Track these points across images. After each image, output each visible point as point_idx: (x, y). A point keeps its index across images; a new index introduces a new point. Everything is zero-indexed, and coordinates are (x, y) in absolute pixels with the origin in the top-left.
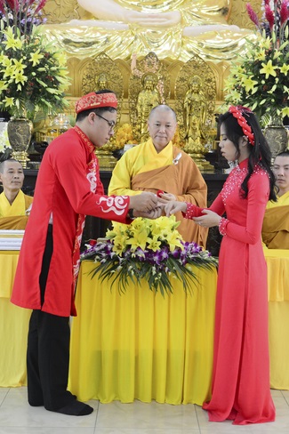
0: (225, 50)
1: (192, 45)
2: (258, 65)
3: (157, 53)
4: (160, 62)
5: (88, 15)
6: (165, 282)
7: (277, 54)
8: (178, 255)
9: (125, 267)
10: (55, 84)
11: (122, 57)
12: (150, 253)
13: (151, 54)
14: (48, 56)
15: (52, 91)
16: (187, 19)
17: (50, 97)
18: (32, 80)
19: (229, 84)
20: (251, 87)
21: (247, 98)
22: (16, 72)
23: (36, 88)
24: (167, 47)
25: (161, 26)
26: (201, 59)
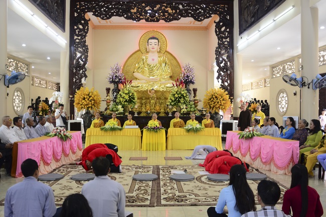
0: (171, 87)
1: (163, 86)
2: (174, 95)
4: (155, 91)
6: (157, 131)
7: (178, 93)
8: (159, 128)
9: (151, 129)
10: (134, 99)
11: (146, 90)
12: (154, 127)
13: (153, 89)
14: (133, 94)
16: (161, 80)
17: (134, 102)
19: (169, 98)
20: (173, 99)
21: (172, 101)
22: (127, 97)
23: (131, 100)
24: (156, 87)
25: (155, 81)
26: (165, 90)
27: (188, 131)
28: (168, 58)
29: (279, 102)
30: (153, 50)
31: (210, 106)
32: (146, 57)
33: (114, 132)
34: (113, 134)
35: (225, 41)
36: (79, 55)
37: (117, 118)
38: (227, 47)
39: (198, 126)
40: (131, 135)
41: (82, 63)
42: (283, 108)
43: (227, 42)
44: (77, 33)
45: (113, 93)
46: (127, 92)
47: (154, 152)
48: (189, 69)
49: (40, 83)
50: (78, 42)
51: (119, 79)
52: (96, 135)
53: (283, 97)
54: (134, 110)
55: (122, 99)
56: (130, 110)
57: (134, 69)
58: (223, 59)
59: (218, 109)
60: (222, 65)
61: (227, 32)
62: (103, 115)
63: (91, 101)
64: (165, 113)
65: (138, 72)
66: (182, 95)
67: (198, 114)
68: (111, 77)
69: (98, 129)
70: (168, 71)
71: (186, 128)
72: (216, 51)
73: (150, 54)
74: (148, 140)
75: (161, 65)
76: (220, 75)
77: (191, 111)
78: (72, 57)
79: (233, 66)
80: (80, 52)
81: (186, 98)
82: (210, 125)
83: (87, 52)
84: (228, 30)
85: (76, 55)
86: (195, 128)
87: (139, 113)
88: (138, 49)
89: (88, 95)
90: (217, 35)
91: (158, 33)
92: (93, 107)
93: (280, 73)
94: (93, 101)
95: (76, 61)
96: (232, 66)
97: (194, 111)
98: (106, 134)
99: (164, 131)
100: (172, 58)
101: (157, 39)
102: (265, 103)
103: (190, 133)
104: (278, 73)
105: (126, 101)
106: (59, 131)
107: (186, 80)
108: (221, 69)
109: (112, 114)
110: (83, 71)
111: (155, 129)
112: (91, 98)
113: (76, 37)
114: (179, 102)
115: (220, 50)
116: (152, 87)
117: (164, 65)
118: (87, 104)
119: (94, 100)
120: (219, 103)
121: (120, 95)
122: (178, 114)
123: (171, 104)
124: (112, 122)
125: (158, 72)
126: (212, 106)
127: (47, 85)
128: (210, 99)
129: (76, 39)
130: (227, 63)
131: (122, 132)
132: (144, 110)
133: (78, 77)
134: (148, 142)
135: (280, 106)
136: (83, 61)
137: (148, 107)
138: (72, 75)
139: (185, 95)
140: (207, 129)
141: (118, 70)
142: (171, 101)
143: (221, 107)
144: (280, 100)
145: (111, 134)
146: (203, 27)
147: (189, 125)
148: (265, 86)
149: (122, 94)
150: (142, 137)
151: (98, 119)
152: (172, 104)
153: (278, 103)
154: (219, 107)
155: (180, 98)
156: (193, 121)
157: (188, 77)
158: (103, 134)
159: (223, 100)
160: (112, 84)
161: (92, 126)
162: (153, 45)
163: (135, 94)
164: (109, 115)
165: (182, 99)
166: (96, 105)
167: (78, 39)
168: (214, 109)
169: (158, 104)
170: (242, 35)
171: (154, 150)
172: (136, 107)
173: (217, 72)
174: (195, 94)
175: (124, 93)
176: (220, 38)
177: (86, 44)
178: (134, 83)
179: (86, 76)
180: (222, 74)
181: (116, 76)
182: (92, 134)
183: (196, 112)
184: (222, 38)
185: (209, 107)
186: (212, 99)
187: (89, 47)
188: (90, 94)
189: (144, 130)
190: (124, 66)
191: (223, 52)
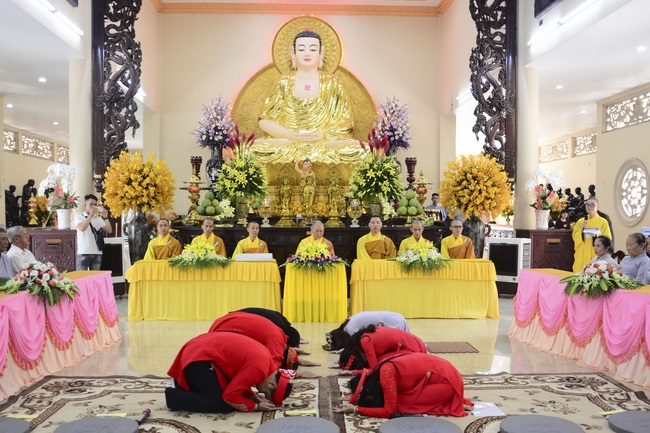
0: (352, 156)
1: (332, 153)
2: (365, 172)
3: (310, 158)
4: (313, 164)
5: (266, 135)
6: (323, 270)
7: (375, 166)
8: (328, 260)
9: (306, 264)
10: (261, 183)
11: (289, 162)
12: (317, 258)
13: (307, 160)
14: (257, 169)
15: (260, 187)
16: (328, 136)
17: (259, 191)
18: (250, 181)
19: (351, 181)
20: (363, 183)
21: (360, 188)
22: (242, 178)
23: (252, 186)
24: (316, 154)
25: (312, 141)
26: (337, 161)
27: (408, 267)
28: (344, 85)
29: (623, 191)
30: (307, 63)
31: (459, 201)
32: (290, 80)
33: (205, 271)
34: (204, 278)
35: (496, 34)
36: (116, 68)
37: (217, 232)
38: (499, 50)
39: (434, 254)
40: (253, 279)
41: (125, 89)
42: (634, 207)
43: (501, 35)
44: (112, 10)
45: (210, 170)
46: (241, 164)
47: (316, 324)
48: (396, 112)
49: (36, 148)
50: (115, 36)
51: (223, 135)
52: (158, 280)
53: (634, 179)
54: (261, 211)
55: (228, 184)
56: (251, 212)
57: (261, 111)
58: (491, 81)
59: (480, 208)
60: (487, 95)
61: (500, 9)
62: (181, 224)
63: (147, 188)
64: (341, 219)
65: (271, 118)
66: (387, 173)
67: (428, 221)
68: (204, 130)
69: (164, 263)
70: (344, 115)
71: (402, 258)
72: (472, 58)
73: (298, 73)
74: (300, 293)
75: (326, 102)
76: (481, 120)
77: (408, 214)
78: (98, 74)
79: (516, 99)
80: (121, 61)
81: (396, 181)
82: (463, 250)
83: (138, 61)
84: (503, 4)
85: (109, 69)
86: (425, 259)
87: (274, 219)
88: (271, 61)
89: (141, 171)
90: (474, 17)
91: (318, 23)
92: (153, 203)
93: (628, 119)
94: (152, 189)
95: (110, 86)
96: (514, 101)
97: (418, 214)
98: (184, 276)
99: (341, 268)
100: (353, 83)
101: (318, 37)
102: (576, 196)
103: (412, 274)
104: (620, 119)
105: (240, 188)
106: (35, 273)
107: (390, 137)
108: (483, 106)
109: (201, 222)
110: (128, 112)
111: (318, 264)
112: (147, 180)
113: (108, 22)
114: (378, 189)
115: (481, 57)
116: (305, 154)
117: (333, 101)
118: (137, 197)
119: (155, 186)
120: (484, 193)
121: (225, 171)
122: (376, 223)
123: (356, 197)
124: (200, 244)
125: (320, 117)
126: (464, 201)
127: (53, 154)
128: (459, 183)
129: (110, 27)
130: (500, 91)
131: (227, 271)
132: (285, 212)
133: (116, 126)
134: (300, 300)
135: (625, 202)
136: (127, 85)
137: (297, 203)
138: (99, 121)
139: (392, 172)
140: (457, 262)
141: (221, 113)
142: (356, 188)
143: (488, 202)
144: (624, 185)
145: (198, 277)
146: (429, 8)
147: (410, 252)
148: (574, 155)
149: (229, 169)
150: (282, 285)
151: (165, 234)
152: (360, 194)
153: (619, 193)
154: (482, 204)
155: (381, 179)
156: (417, 240)
157: (392, 130)
158: (176, 278)
159: (493, 185)
160: (207, 147)
161: (148, 254)
162: (307, 51)
163: (264, 170)
164: (195, 225)
165: (386, 183)
166: (160, 199)
167: (114, 27)
168: (470, 209)
169: (322, 198)
170: (544, 16)
171: (316, 319)
172: (266, 202)
173: (475, 113)
174: (411, 171)
175: (233, 167)
176: (483, 26)
177: (136, 40)
178: (260, 145)
179: (135, 125)
180: (488, 118)
181: (216, 129)
182: (148, 278)
183: (421, 216)
184: (489, 25)
185: (456, 204)
186: (465, 183)
187: (142, 48)
188: (146, 170)
189: (289, 266)
190: (236, 105)
191: (489, 61)
